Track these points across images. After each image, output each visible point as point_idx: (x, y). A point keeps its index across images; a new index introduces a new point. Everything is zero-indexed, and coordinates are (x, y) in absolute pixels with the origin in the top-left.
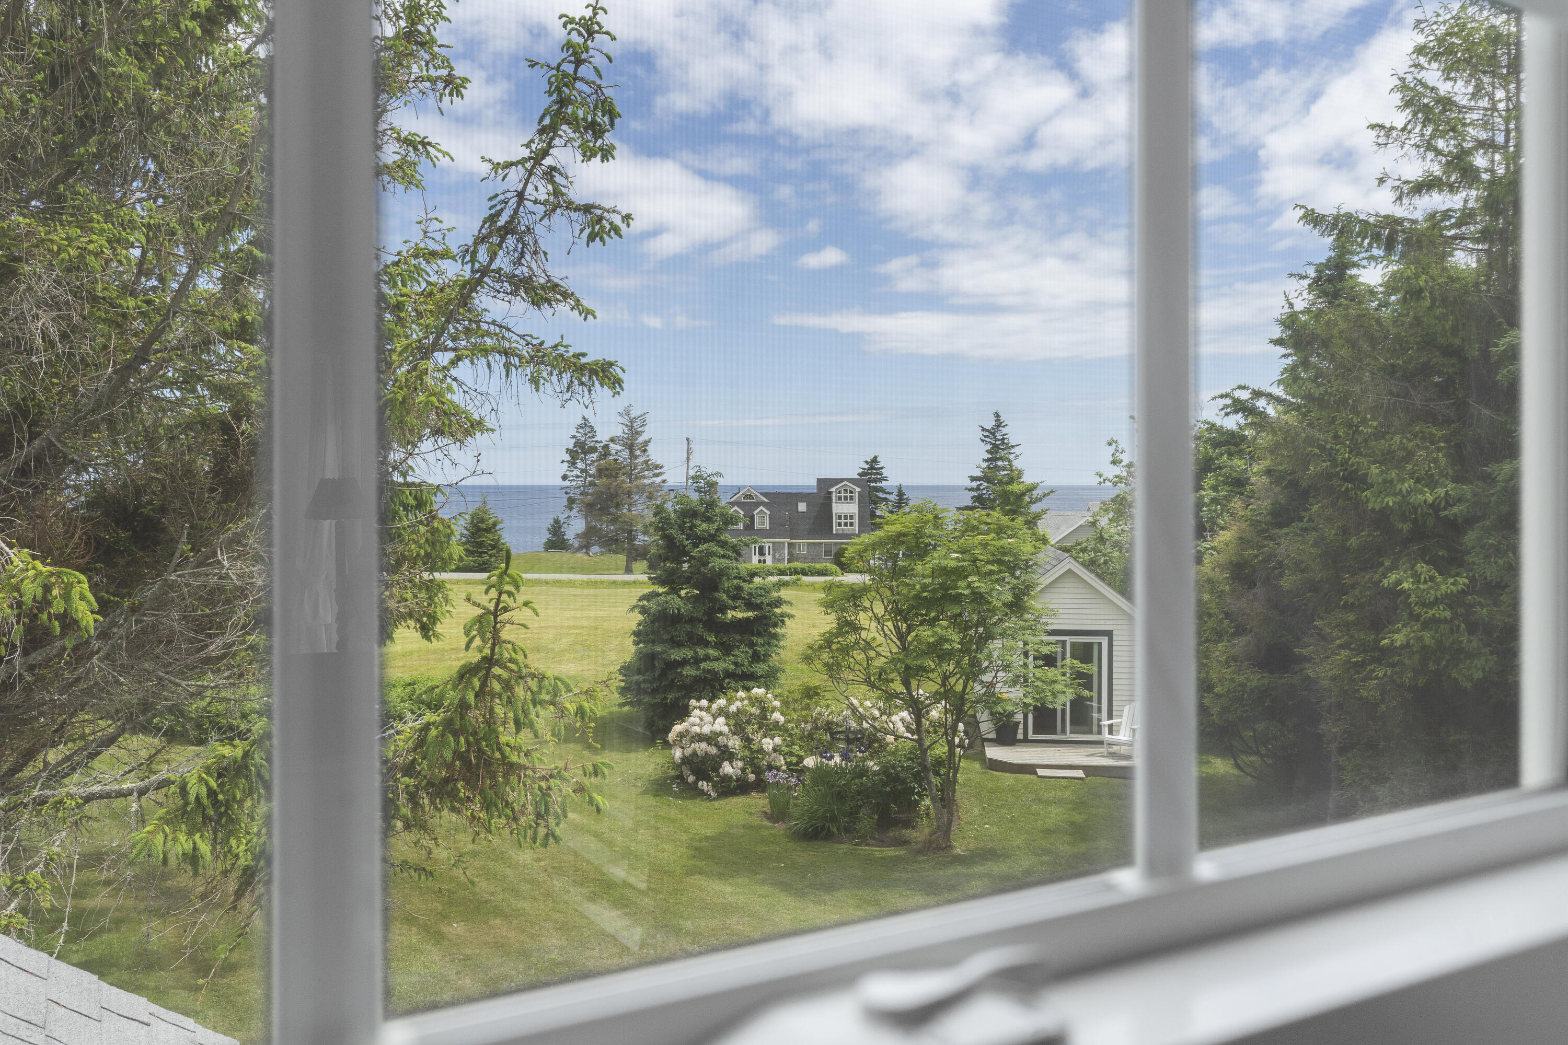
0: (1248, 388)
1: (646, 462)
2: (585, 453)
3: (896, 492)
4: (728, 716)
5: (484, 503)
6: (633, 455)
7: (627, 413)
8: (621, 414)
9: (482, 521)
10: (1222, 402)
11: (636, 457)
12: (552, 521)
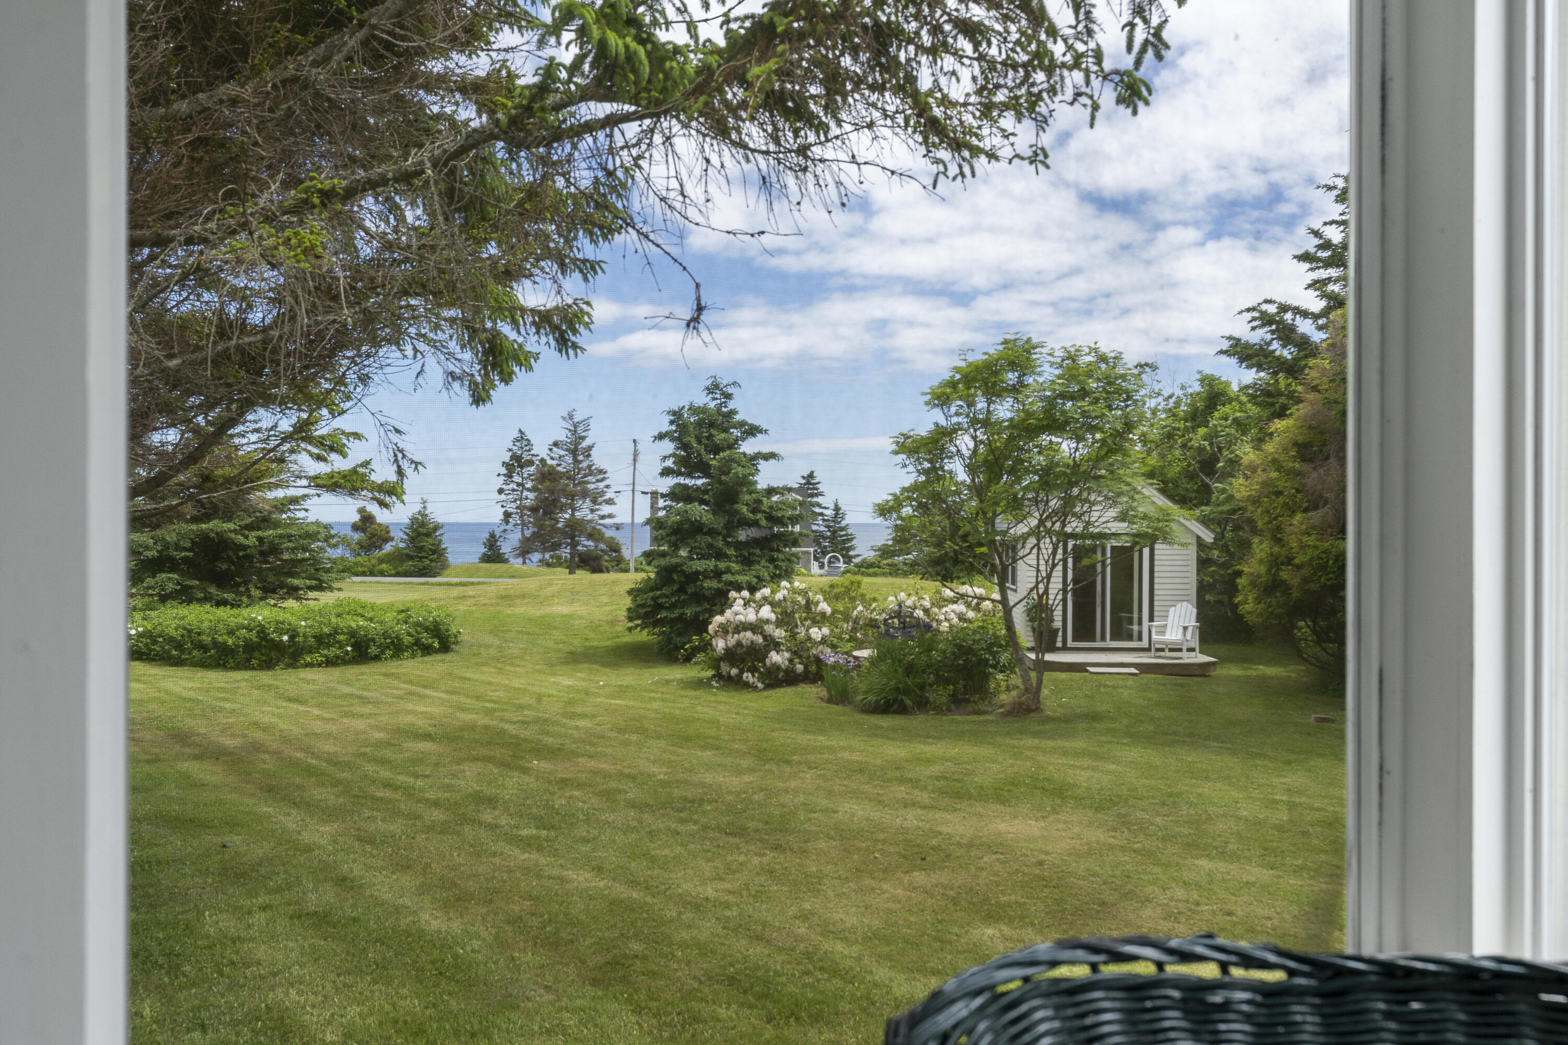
0: (1274, 302)
1: (589, 467)
2: (521, 467)
3: (832, 506)
4: (773, 604)
5: (424, 507)
6: (576, 461)
7: (571, 417)
8: (564, 418)
9: (423, 524)
10: (1248, 316)
11: (580, 462)
12: (487, 536)
